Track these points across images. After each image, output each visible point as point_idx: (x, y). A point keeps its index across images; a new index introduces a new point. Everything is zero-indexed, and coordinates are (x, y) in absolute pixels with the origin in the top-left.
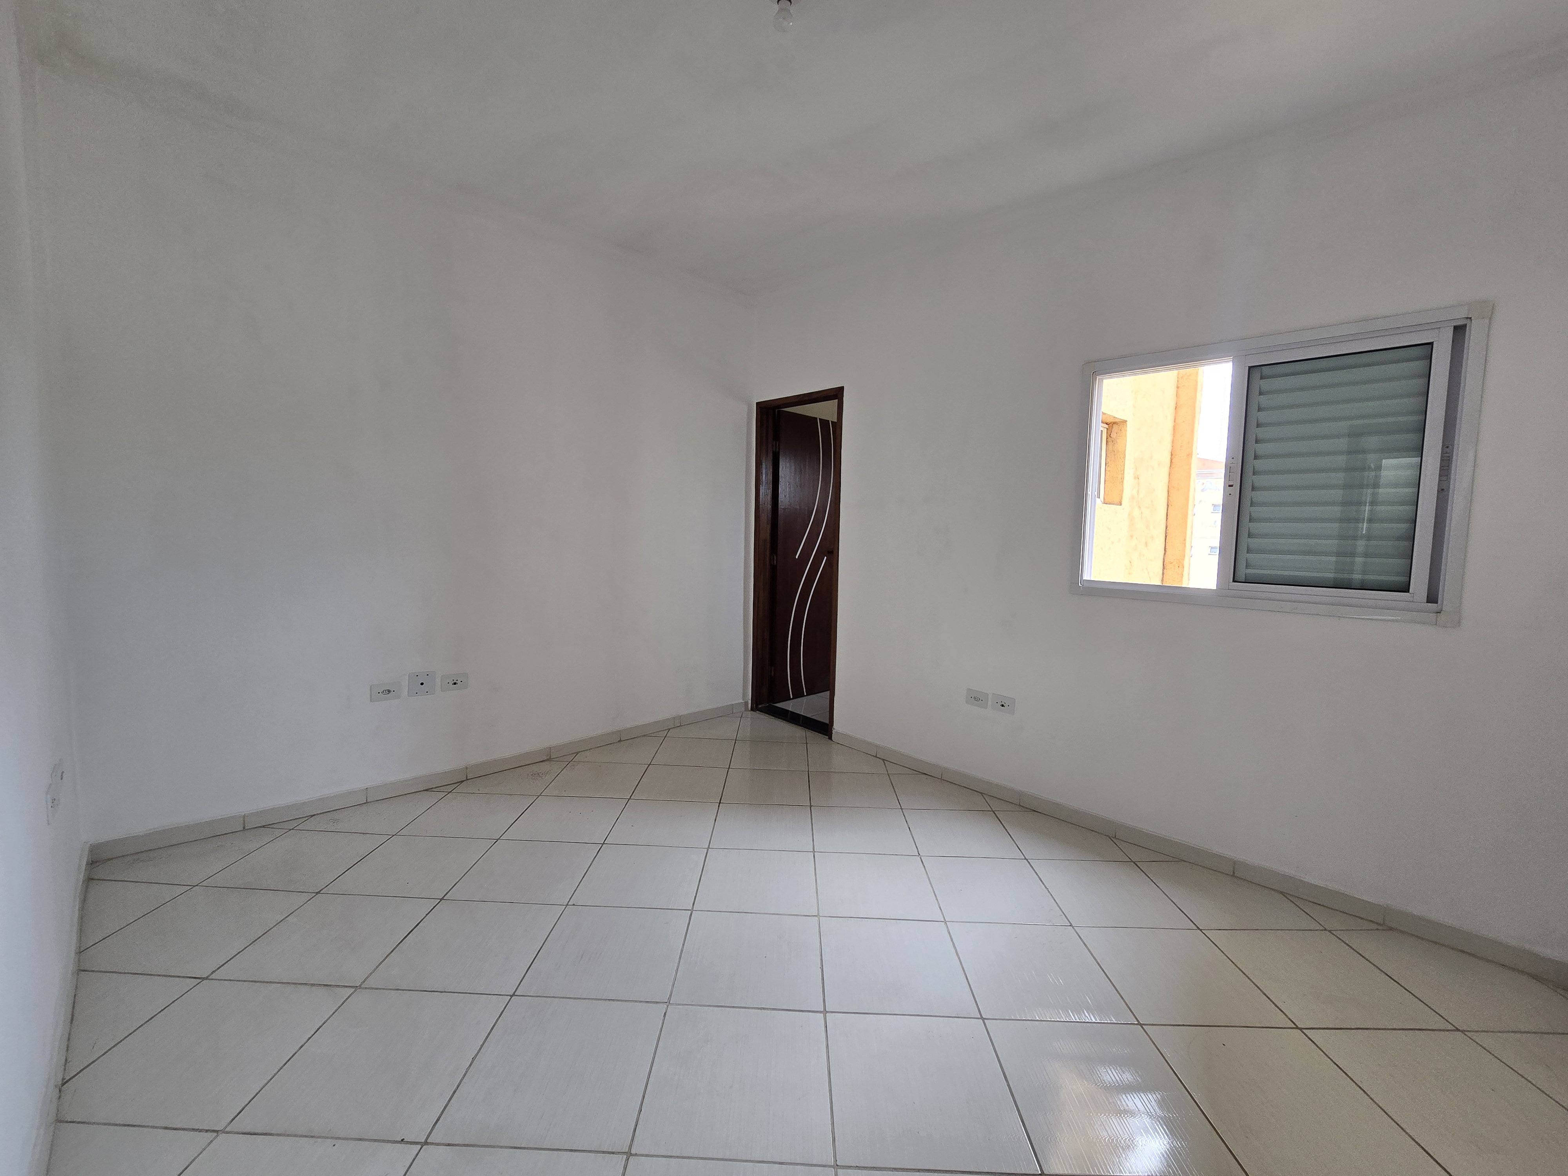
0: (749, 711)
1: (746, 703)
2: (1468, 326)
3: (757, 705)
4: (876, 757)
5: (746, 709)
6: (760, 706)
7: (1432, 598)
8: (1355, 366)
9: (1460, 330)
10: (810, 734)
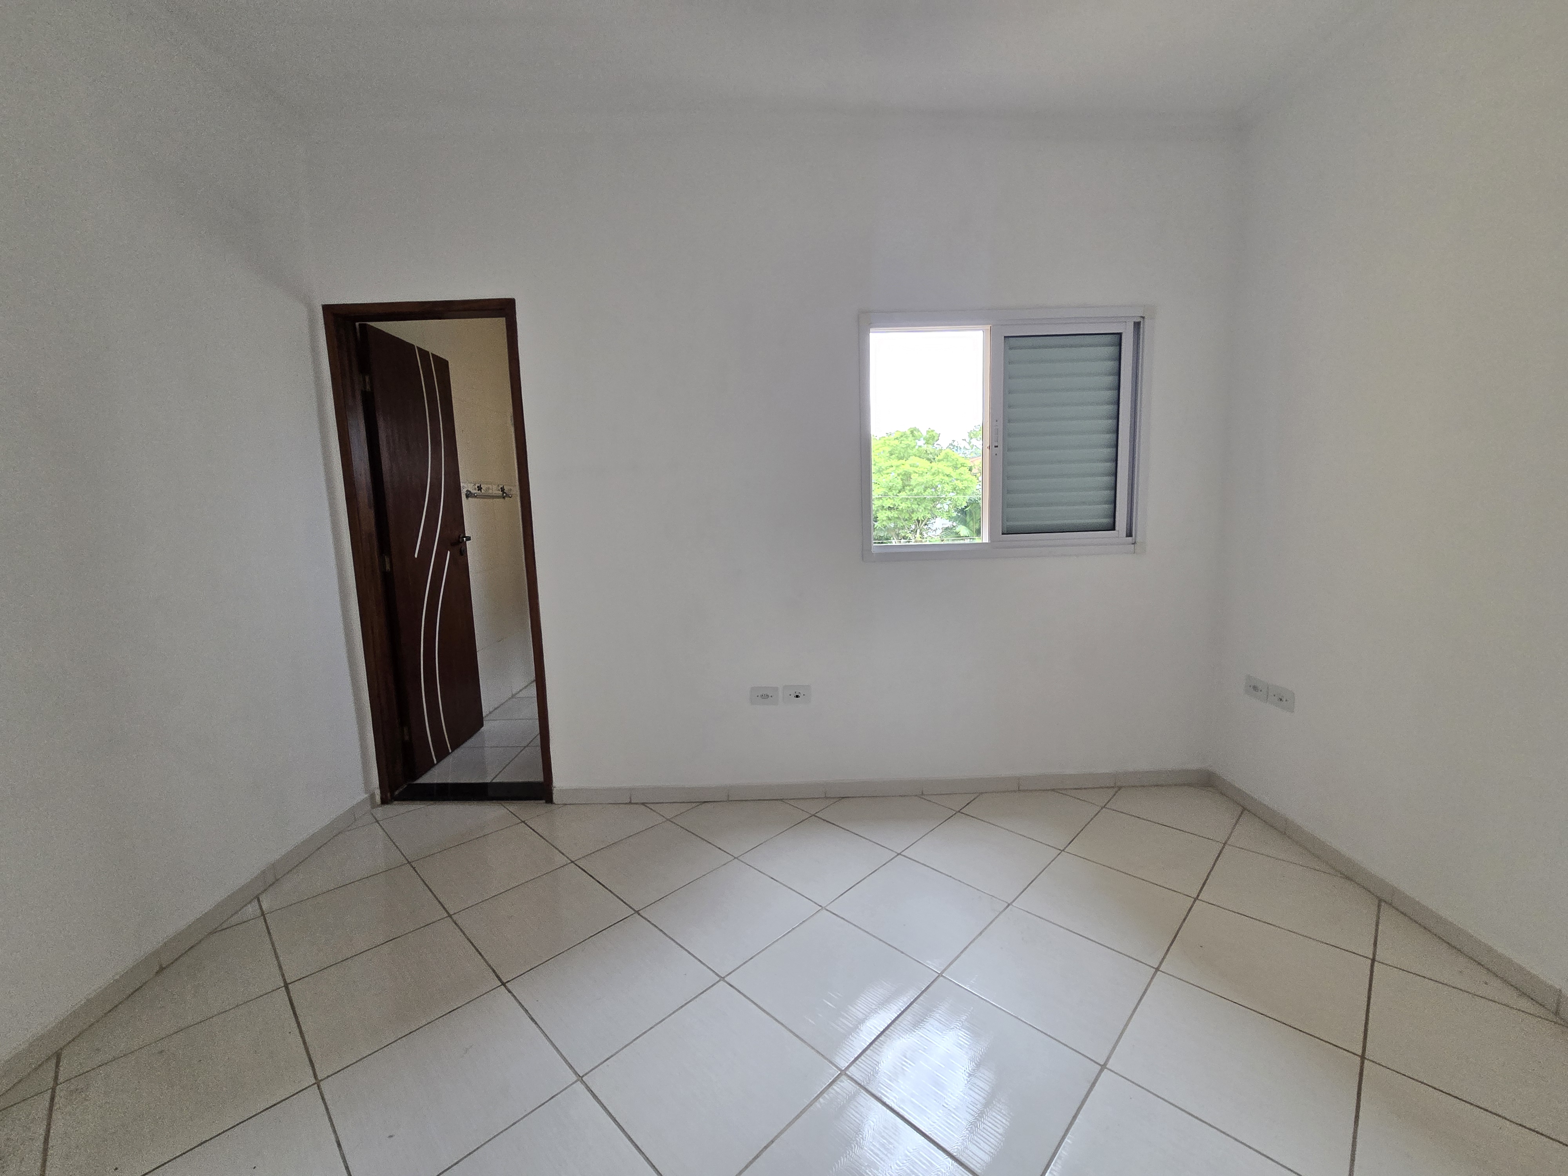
0: (378, 806)
1: (372, 796)
2: (1142, 323)
3: (392, 792)
4: (630, 803)
5: (374, 806)
6: (397, 793)
7: (1129, 534)
8: (1076, 346)
9: (1137, 325)
10: (514, 807)
